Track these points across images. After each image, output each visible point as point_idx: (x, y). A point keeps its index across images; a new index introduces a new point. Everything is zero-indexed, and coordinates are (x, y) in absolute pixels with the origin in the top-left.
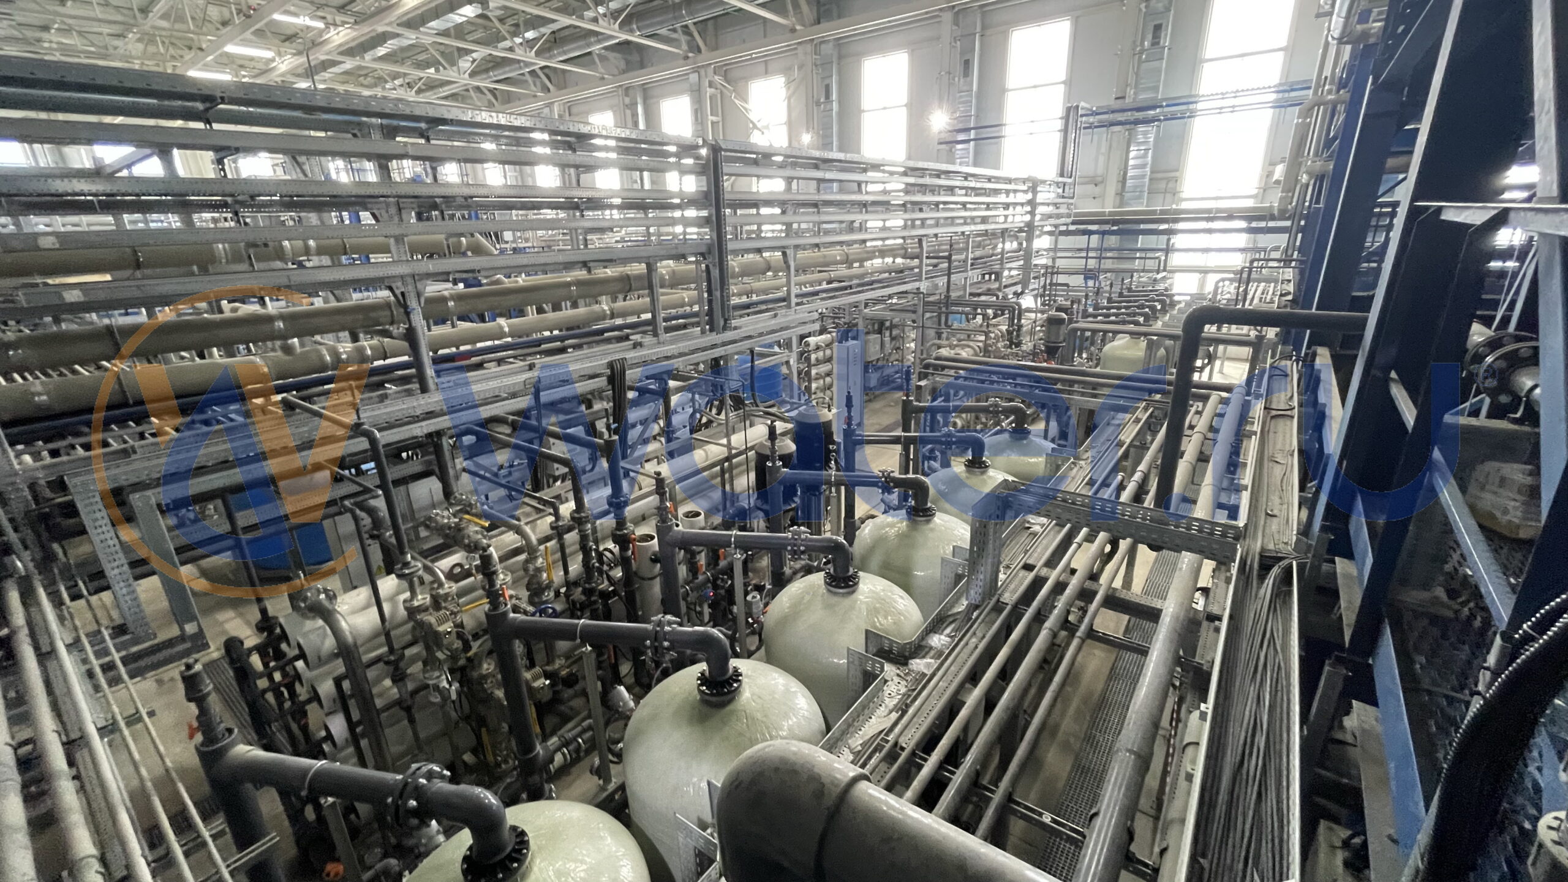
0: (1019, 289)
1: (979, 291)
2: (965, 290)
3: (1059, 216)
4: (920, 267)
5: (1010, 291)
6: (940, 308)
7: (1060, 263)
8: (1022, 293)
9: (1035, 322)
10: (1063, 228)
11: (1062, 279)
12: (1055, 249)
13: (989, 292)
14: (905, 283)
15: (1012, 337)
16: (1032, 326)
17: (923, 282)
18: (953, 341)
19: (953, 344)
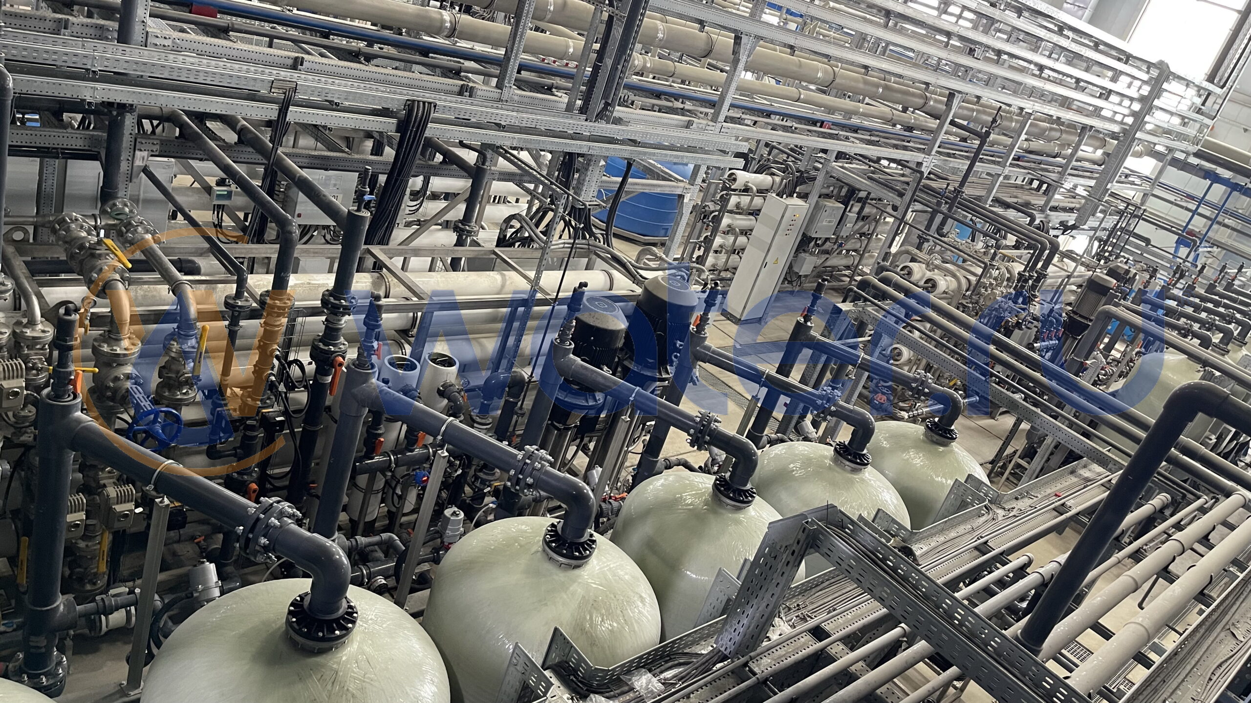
0: (1071, 219)
1: (1009, 200)
2: (990, 191)
3: (1181, 137)
4: (935, 132)
5: (1056, 218)
6: (939, 204)
7: (1154, 206)
8: (1074, 227)
9: (1069, 277)
10: (1182, 156)
11: (1143, 228)
12: (1154, 181)
13: (1024, 208)
14: (905, 148)
15: (1023, 287)
16: (1063, 281)
17: (932, 157)
18: (936, 259)
19: (932, 263)
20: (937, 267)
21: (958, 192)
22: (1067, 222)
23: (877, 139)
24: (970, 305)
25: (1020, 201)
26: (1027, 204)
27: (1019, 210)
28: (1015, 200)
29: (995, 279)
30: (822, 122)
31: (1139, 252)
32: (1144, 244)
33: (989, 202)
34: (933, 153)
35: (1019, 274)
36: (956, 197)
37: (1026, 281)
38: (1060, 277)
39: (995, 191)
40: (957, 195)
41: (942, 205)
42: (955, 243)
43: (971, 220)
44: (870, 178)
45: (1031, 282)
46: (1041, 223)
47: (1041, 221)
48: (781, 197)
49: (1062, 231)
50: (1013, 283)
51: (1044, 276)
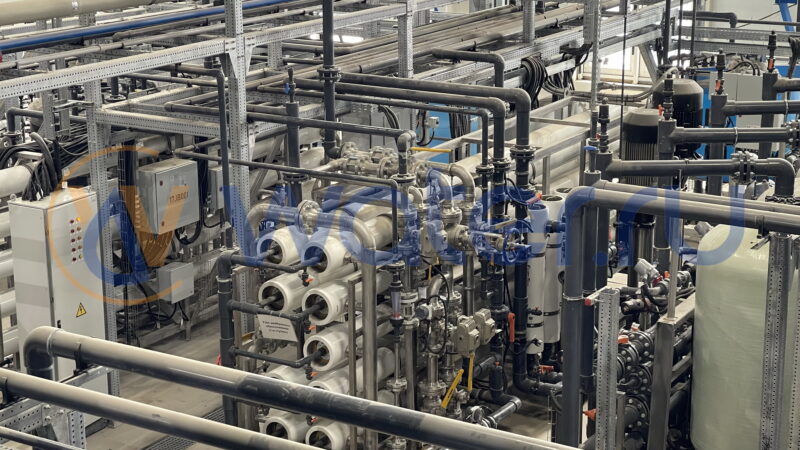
0: (576, 36)
1: (453, 48)
2: (403, 49)
5: (551, 46)
6: (292, 110)
8: (586, 49)
17: (240, 38)
18: (308, 209)
19: (305, 218)
20: (316, 223)
21: (327, 75)
22: (574, 42)
23: (118, 45)
24: (402, 263)
25: (478, 41)
26: (499, 42)
27: (476, 59)
28: (470, 43)
31: (728, 41)
32: (727, 25)
33: (410, 66)
34: (239, 28)
35: (477, 171)
36: (328, 85)
37: (499, 174)
39: (410, 45)
40: (327, 81)
41: (301, 109)
42: (352, 163)
43: (381, 109)
44: (171, 110)
45: (511, 175)
46: (525, 63)
47: (523, 60)
48: (34, 199)
49: (573, 60)
50: (472, 191)
51: (529, 156)
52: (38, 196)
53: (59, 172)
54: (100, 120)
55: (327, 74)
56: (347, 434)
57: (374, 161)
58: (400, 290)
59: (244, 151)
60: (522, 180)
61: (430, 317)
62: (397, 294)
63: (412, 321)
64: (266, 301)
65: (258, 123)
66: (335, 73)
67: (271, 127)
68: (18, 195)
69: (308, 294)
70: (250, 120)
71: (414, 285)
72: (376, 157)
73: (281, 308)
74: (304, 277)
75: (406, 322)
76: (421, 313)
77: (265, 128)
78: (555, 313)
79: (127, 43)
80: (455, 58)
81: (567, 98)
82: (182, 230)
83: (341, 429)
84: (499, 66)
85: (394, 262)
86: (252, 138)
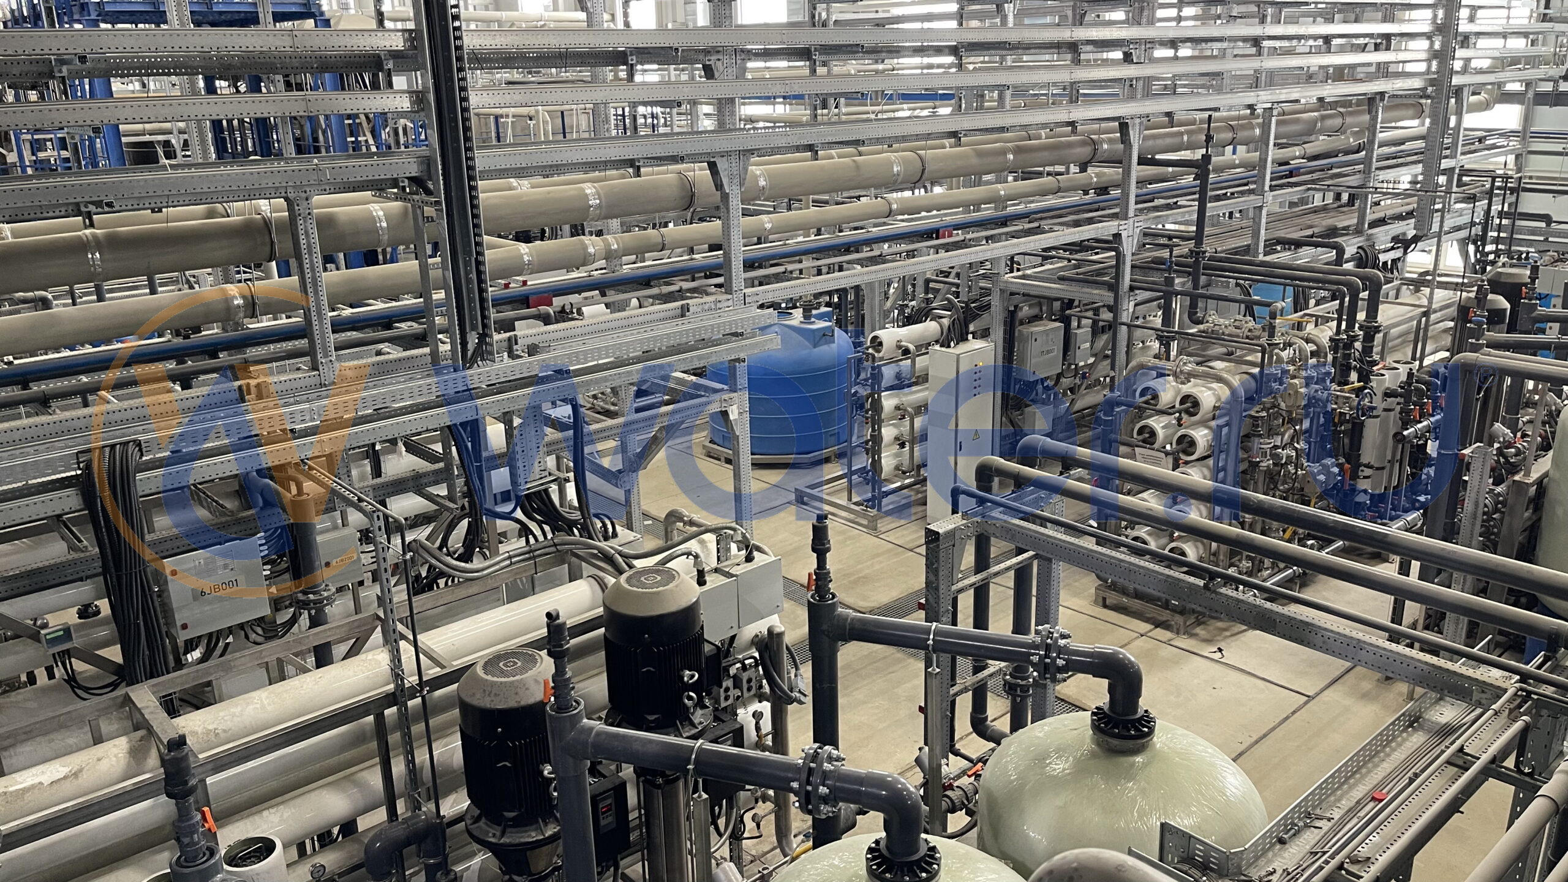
0: (1408, 229)
1: (1296, 235)
2: (1256, 235)
3: (1532, 61)
4: (1123, 184)
5: (1383, 236)
6: (1169, 282)
7: (1540, 166)
8: (1416, 239)
9: (1426, 314)
10: (1548, 87)
11: (1532, 203)
12: (1524, 134)
13: (1328, 238)
14: (1090, 221)
15: (1347, 357)
16: (1419, 322)
17: (1131, 220)
18: (1185, 364)
19: (1181, 372)
20: (1190, 376)
21: (1196, 254)
22: (1404, 234)
23: (1036, 224)
24: (1264, 414)
25: (1316, 230)
26: (1333, 232)
27: (1316, 245)
28: (1309, 232)
29: (1292, 361)
30: (937, 231)
31: (1542, 238)
32: (1543, 225)
33: (1261, 249)
34: (1131, 213)
35: (1331, 339)
36: (1197, 262)
37: (1349, 345)
38: (1411, 319)
39: (1263, 232)
40: (1197, 259)
41: (1177, 281)
42: (1217, 328)
43: (1237, 285)
44: (1062, 279)
45: (1358, 345)
46: (1360, 251)
47: (1359, 248)
48: (949, 346)
49: (1402, 250)
50: (1326, 357)
51: (1377, 329)
52: (952, 344)
53: (967, 327)
54: (1002, 287)
55: (1198, 253)
56: (1201, 551)
57: (1237, 327)
58: (1260, 436)
59: (1125, 314)
60: (1367, 350)
61: (1284, 461)
62: (1256, 440)
63: (1267, 463)
64: (1140, 437)
65: (1137, 292)
66: (1204, 252)
67: (1148, 295)
68: (937, 342)
69: (1179, 434)
70: (1132, 289)
71: (1271, 433)
72: (1236, 324)
73: (1153, 444)
74: (1179, 420)
75: (1262, 464)
76: (1276, 457)
77: (1143, 295)
78: (1383, 468)
79: (1043, 223)
80: (1298, 244)
81: (1396, 283)
82: (1047, 378)
83: (1197, 547)
84: (1341, 251)
85: (1258, 412)
86: (1132, 304)
